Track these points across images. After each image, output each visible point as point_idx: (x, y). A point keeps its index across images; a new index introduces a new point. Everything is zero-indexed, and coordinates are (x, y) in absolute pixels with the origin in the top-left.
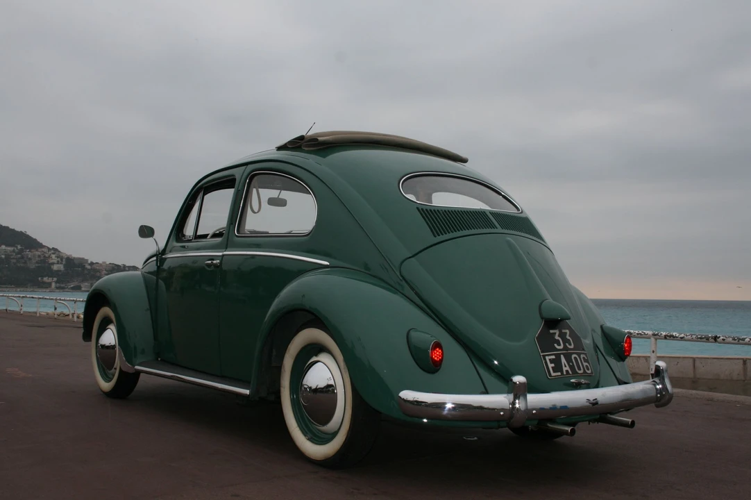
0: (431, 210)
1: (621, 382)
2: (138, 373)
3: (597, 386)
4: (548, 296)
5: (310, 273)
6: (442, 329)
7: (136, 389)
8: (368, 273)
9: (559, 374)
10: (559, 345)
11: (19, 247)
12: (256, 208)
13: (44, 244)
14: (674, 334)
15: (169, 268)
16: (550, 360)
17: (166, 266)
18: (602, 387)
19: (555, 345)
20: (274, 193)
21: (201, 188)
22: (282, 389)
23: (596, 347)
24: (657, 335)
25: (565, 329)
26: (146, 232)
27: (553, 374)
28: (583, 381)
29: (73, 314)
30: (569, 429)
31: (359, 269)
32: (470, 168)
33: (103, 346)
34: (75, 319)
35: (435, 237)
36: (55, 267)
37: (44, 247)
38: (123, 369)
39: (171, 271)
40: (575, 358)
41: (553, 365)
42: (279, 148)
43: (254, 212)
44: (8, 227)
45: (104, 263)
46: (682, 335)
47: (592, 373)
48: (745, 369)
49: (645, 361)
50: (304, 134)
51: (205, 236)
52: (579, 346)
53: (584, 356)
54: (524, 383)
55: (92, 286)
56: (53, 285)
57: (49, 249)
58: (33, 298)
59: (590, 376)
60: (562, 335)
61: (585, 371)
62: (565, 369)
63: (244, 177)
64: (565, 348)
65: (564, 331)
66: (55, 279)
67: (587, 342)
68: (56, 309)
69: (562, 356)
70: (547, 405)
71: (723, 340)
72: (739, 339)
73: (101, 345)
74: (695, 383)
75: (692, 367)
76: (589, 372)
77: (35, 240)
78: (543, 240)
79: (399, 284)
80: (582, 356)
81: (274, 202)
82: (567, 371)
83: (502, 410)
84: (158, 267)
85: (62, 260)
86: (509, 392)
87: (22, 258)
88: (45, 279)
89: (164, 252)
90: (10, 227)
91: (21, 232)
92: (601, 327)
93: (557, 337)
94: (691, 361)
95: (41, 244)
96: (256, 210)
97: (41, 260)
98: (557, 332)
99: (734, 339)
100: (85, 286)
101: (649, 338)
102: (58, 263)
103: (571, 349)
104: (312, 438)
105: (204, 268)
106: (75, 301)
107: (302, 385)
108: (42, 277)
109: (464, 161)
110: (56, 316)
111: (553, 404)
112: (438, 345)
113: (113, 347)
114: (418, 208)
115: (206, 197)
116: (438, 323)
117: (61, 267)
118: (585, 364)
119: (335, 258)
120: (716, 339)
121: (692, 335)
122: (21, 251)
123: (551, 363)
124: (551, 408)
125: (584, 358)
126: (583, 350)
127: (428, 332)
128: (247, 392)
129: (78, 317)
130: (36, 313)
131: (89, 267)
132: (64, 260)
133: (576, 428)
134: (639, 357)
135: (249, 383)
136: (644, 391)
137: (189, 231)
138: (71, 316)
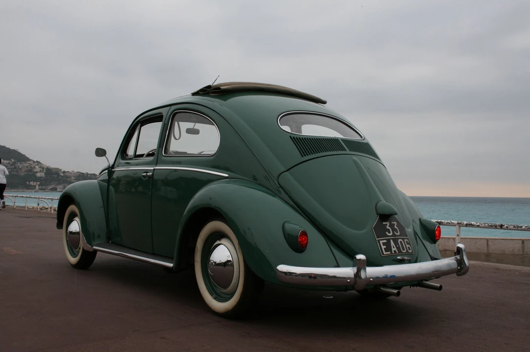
0: (299, 138)
1: (433, 259)
2: (96, 251)
3: (416, 262)
4: (382, 198)
5: (215, 182)
6: (307, 221)
7: (94, 263)
8: (255, 181)
9: (389, 253)
10: (389, 233)
11: (13, 160)
12: (177, 136)
13: (30, 158)
14: (473, 223)
15: (117, 177)
16: (383, 243)
17: (115, 176)
18: (420, 262)
19: (387, 233)
20: (190, 125)
21: (139, 122)
22: (196, 263)
23: (415, 233)
24: (461, 223)
25: (393, 221)
26: (101, 152)
27: (385, 253)
28: (406, 258)
29: (51, 208)
30: (395, 291)
31: (248, 179)
32: (328, 108)
33: (71, 233)
34: (53, 211)
35: (303, 157)
36: (39, 175)
37: (31, 160)
38: (85, 249)
39: (119, 180)
40: (401, 242)
41: (385, 247)
42: (194, 94)
43: (176, 139)
44: (5, 147)
45: (73, 171)
46: (478, 224)
47: (412, 252)
48: (523, 247)
49: (453, 241)
50: (211, 84)
51: (142, 156)
52: (403, 233)
53: (407, 240)
54: (364, 260)
55: (64, 187)
56: (37, 187)
57: (34, 162)
58: (22, 197)
59: (411, 254)
60: (392, 226)
61: (407, 251)
62: (393, 249)
63: (169, 115)
64: (394, 235)
65: (393, 223)
66: (38, 183)
67: (409, 230)
68: (38, 205)
69: (391, 240)
70: (381, 275)
71: (507, 227)
72: (518, 227)
73: (70, 232)
74: (488, 257)
75: (486, 245)
76: (410, 251)
77: (24, 155)
78: (379, 159)
79: (278, 190)
80: (405, 240)
81: (190, 131)
82: (395, 251)
83: (349, 278)
84: (109, 178)
85: (43, 169)
86: (354, 266)
87: (15, 168)
88: (32, 183)
89: (113, 166)
90: (7, 147)
91: (14, 150)
92: (420, 219)
93: (388, 227)
94: (486, 241)
95: (29, 158)
96: (177, 138)
97: (28, 170)
98: (388, 224)
99: (514, 227)
100: (59, 187)
101: (455, 226)
102: (40, 171)
103: (398, 236)
104: (216, 297)
105: (141, 178)
106: (52, 200)
107: (209, 260)
108: (30, 181)
109: (324, 103)
110: (39, 210)
111: (386, 274)
112: (304, 234)
113: (78, 233)
114: (290, 137)
115: (142, 128)
116: (305, 218)
117: (43, 175)
118: (408, 246)
119: (232, 172)
120: (501, 226)
121: (485, 224)
122: (14, 163)
123: (384, 245)
124: (384, 277)
125: (407, 242)
126: (407, 236)
127: (298, 224)
128: (171, 265)
129: (55, 210)
130: (25, 207)
131: (62, 174)
132: (45, 170)
133: (401, 291)
134: (449, 238)
135: (173, 258)
136: (449, 265)
137: (131, 152)
138: (49, 209)
